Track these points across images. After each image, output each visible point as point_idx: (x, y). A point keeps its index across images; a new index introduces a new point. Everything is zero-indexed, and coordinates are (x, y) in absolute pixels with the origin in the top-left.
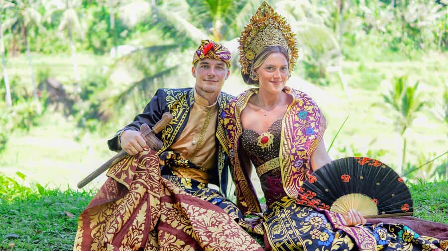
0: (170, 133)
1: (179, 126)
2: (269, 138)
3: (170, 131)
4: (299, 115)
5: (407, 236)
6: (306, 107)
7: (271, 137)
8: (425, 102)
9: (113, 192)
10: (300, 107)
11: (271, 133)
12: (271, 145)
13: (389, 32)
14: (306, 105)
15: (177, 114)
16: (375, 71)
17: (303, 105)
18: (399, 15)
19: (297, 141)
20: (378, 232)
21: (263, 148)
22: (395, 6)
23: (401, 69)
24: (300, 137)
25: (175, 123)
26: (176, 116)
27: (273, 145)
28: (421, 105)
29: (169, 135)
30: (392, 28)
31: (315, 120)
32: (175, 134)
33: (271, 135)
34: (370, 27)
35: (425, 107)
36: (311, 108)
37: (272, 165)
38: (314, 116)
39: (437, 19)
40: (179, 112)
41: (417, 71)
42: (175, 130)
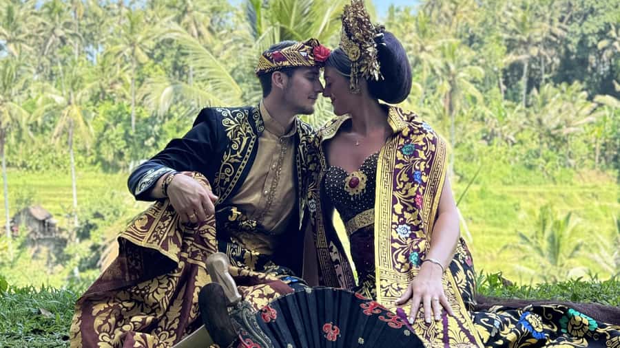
0: (229, 176)
1: (243, 165)
2: (360, 179)
3: (229, 174)
4: (404, 150)
5: (576, 326)
6: (413, 137)
7: (363, 179)
8: (581, 244)
9: (137, 268)
10: (403, 137)
11: (364, 173)
12: (363, 190)
13: (521, 142)
14: (413, 134)
15: (240, 146)
16: (503, 198)
17: (409, 134)
18: (534, 117)
19: (401, 190)
20: (527, 318)
21: (351, 194)
22: (527, 106)
23: (541, 195)
24: (405, 183)
25: (237, 160)
26: (239, 149)
27: (365, 191)
28: (577, 248)
29: (228, 180)
30: (525, 136)
31: (425, 158)
32: (238, 177)
33: (364, 176)
34: (493, 135)
35: (583, 252)
36: (420, 138)
37: (364, 220)
38: (425, 151)
39: (591, 123)
40: (242, 142)
41: (567, 199)
42: (238, 172)
